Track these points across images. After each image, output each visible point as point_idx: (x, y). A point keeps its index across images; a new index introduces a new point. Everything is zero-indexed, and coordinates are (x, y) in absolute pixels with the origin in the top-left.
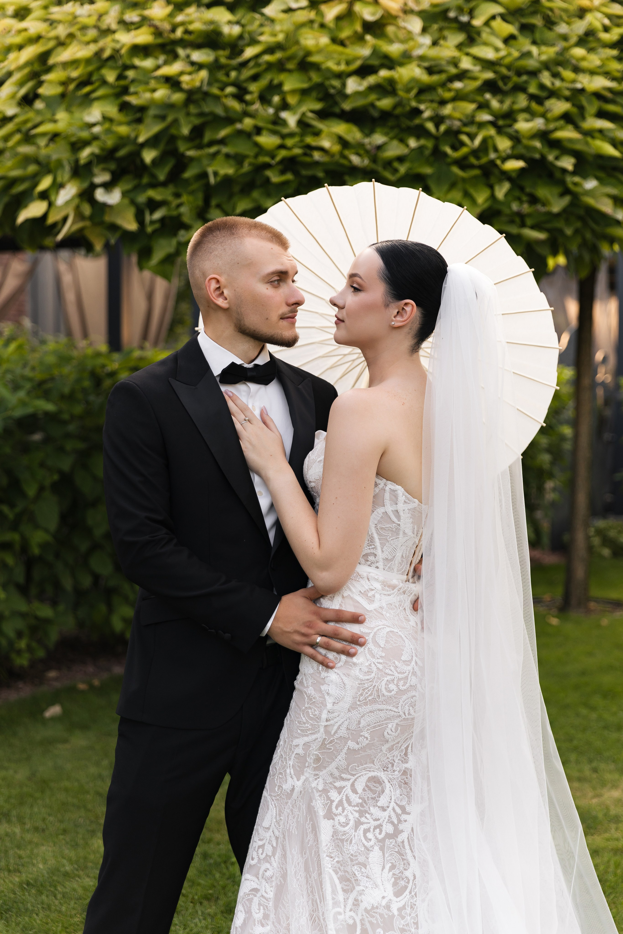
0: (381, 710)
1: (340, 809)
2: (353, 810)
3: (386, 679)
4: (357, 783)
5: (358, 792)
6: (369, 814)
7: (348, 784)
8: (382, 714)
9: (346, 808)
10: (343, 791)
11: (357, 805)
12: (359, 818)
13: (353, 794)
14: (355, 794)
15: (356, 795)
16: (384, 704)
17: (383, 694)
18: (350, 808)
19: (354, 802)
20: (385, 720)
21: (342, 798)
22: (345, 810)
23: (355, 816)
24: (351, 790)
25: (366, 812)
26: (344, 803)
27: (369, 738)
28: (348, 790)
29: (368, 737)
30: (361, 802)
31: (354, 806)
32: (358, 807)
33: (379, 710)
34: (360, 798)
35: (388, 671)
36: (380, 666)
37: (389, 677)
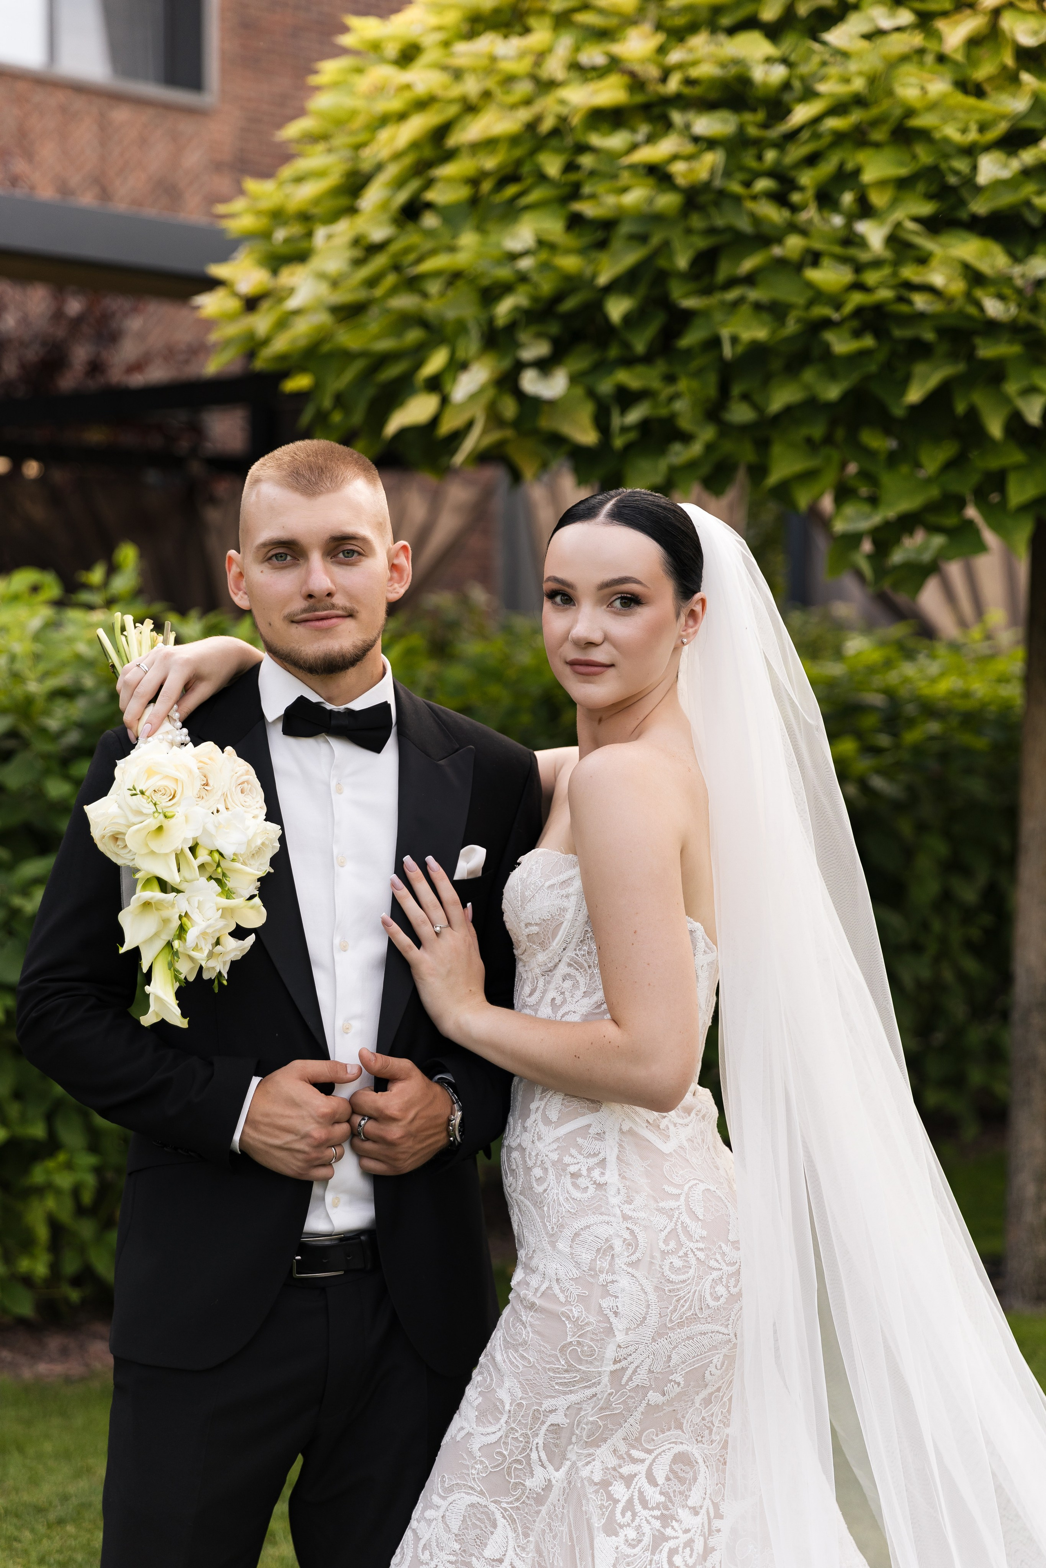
0: (705, 1334)
1: (629, 1514)
2: (651, 1515)
3: (711, 1277)
4: (656, 1466)
5: (659, 1483)
6: (676, 1521)
7: (642, 1468)
8: (705, 1340)
9: (637, 1513)
10: (634, 1482)
11: (657, 1507)
12: (662, 1530)
13: (649, 1486)
14: (652, 1487)
15: (654, 1489)
16: (709, 1323)
17: (707, 1304)
18: (645, 1513)
19: (652, 1502)
20: (710, 1350)
21: (633, 1496)
22: (637, 1517)
23: (654, 1526)
24: (646, 1481)
25: (673, 1518)
26: (635, 1504)
28: (641, 1481)
29: (681, 1382)
30: (663, 1501)
31: (653, 1509)
32: (659, 1510)
33: (701, 1333)
34: (661, 1493)
35: (713, 1263)
36: (702, 1256)
37: (715, 1274)
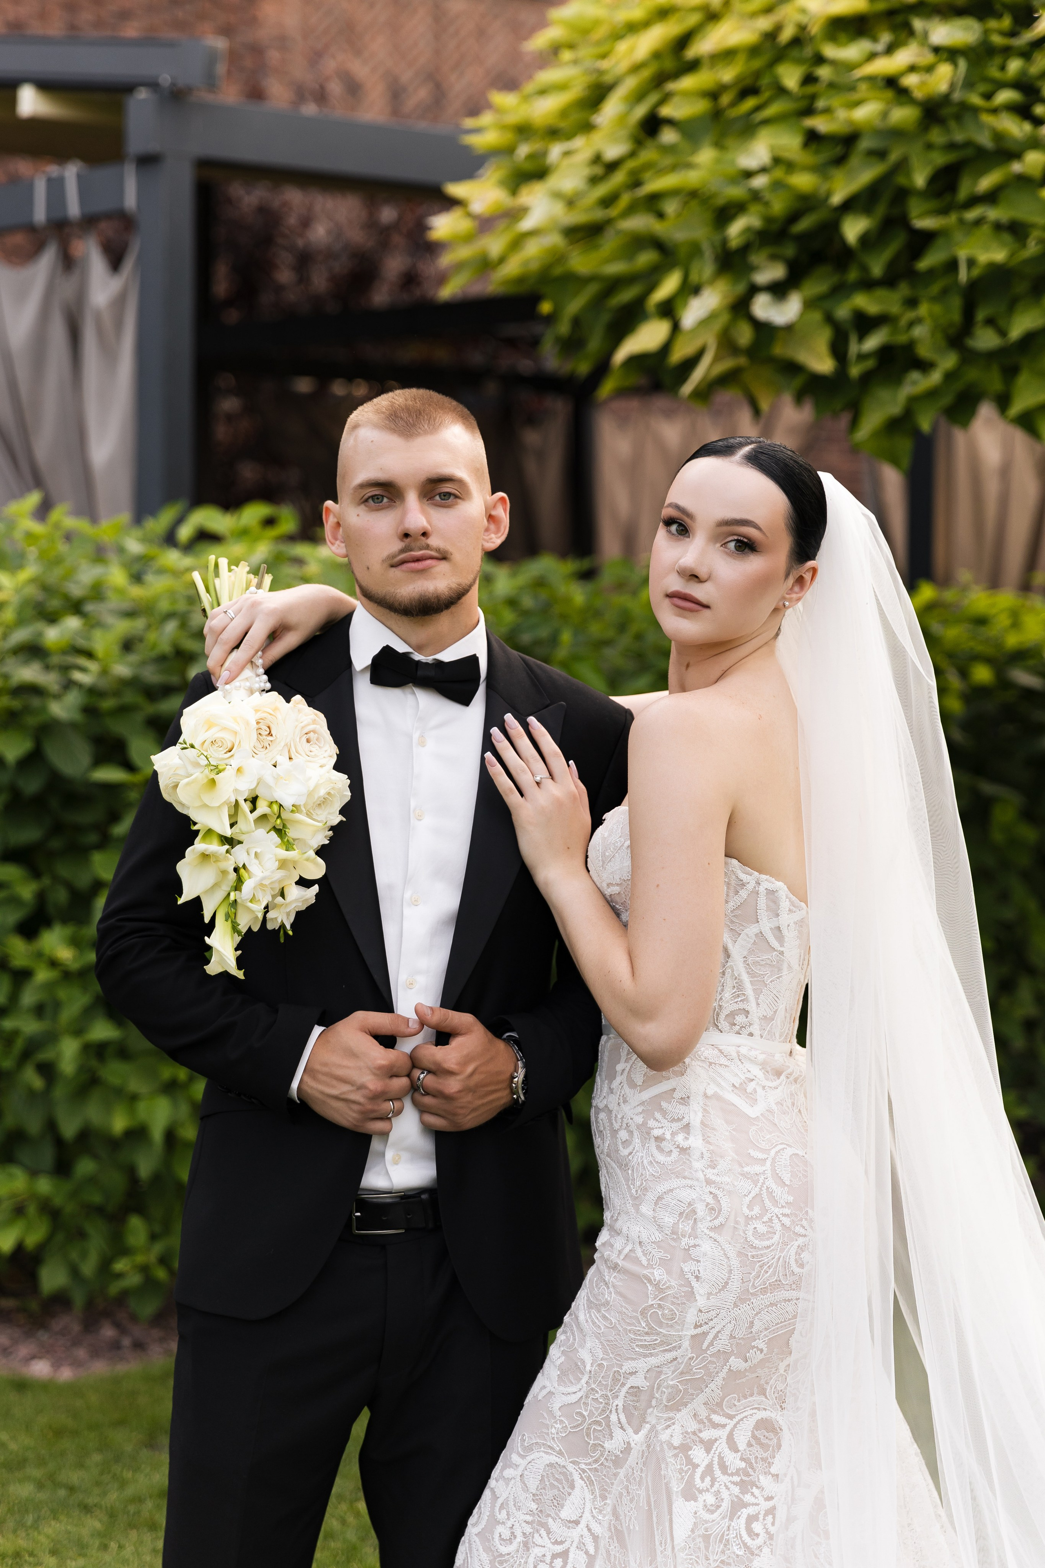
0: (789, 1300)
1: (708, 1479)
2: (730, 1481)
3: (796, 1244)
4: (738, 1431)
5: (740, 1449)
6: (757, 1487)
7: (723, 1433)
8: (788, 1307)
9: (718, 1478)
10: (714, 1447)
11: (737, 1473)
12: (741, 1496)
13: (730, 1452)
14: (733, 1453)
15: (735, 1455)
16: (794, 1290)
17: (791, 1270)
18: (725, 1479)
19: (732, 1467)
21: (712, 1461)
22: (716, 1483)
23: (733, 1492)
24: (727, 1446)
25: (753, 1484)
26: (714, 1469)
27: (765, 1350)
28: (722, 1446)
29: (762, 1349)
30: (744, 1467)
31: (732, 1474)
32: (739, 1475)
33: (785, 1300)
34: (742, 1459)
35: (798, 1229)
36: (787, 1221)
37: (801, 1240)
